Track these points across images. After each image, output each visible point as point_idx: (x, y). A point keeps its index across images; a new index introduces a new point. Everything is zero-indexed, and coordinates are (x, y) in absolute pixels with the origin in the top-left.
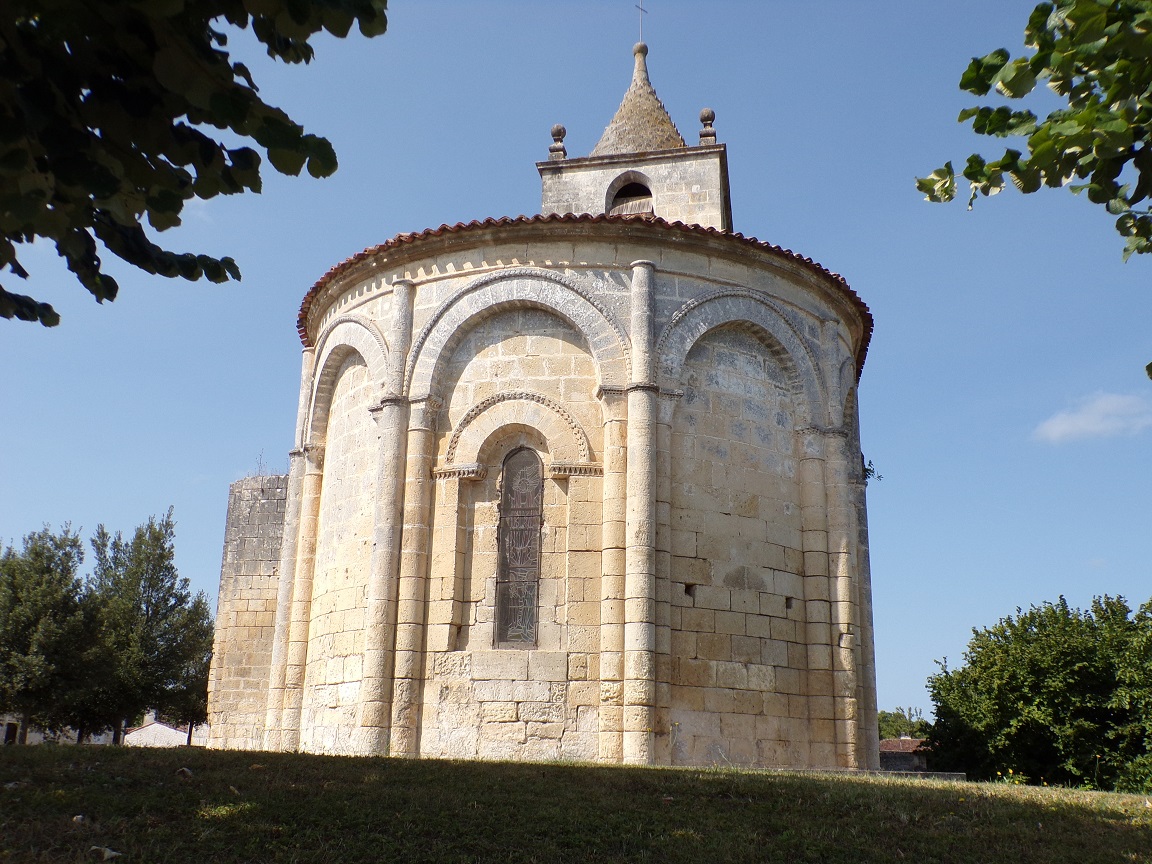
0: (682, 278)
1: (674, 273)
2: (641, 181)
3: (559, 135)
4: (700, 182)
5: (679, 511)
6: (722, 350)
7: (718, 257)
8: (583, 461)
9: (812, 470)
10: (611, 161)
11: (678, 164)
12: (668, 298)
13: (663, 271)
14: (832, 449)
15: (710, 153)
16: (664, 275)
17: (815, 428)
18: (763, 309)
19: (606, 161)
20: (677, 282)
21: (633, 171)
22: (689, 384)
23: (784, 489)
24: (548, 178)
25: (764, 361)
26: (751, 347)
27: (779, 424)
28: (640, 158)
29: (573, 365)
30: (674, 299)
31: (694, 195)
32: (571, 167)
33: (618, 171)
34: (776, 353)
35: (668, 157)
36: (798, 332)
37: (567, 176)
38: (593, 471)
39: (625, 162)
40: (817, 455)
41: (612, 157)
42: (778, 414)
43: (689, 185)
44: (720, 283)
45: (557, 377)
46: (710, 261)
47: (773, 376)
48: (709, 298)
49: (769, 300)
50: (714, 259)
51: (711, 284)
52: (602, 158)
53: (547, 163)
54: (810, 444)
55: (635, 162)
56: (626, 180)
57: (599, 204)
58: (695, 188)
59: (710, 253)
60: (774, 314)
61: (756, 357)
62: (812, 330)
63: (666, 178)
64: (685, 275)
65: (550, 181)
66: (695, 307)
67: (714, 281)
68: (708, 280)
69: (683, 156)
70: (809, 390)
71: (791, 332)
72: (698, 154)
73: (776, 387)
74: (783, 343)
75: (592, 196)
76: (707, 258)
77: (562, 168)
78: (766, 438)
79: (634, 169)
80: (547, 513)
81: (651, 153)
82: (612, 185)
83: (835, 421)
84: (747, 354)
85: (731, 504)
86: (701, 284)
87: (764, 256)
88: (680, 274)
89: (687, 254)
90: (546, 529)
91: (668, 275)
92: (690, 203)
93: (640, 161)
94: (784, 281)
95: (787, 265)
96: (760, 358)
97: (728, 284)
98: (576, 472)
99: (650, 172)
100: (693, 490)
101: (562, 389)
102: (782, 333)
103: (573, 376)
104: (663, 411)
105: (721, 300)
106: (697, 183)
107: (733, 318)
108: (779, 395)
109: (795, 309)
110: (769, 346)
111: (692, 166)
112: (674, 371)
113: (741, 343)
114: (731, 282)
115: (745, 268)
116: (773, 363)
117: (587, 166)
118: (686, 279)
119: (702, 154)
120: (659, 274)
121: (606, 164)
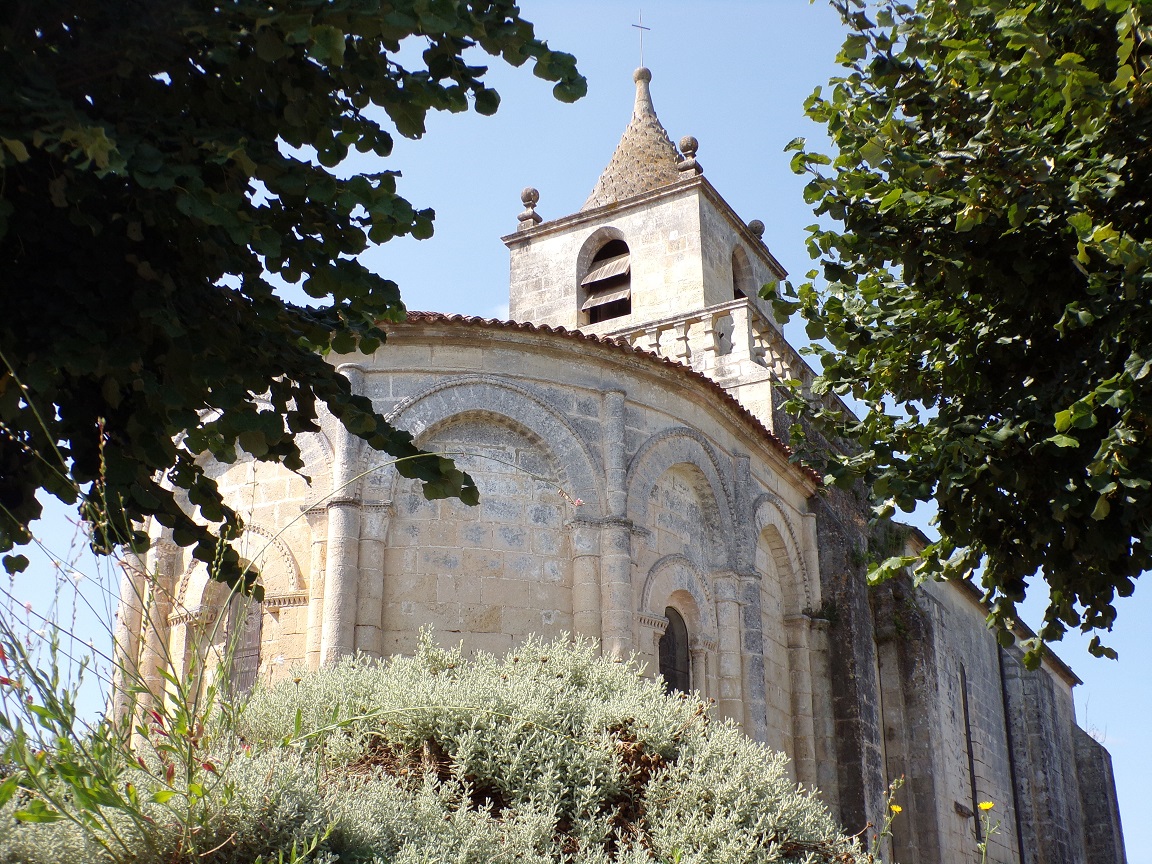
0: (397, 375)
1: (387, 372)
2: (617, 237)
3: (531, 199)
4: (678, 226)
5: (395, 633)
6: (456, 447)
7: (443, 344)
8: (291, 590)
9: (583, 570)
10: (580, 220)
11: (654, 209)
12: (380, 400)
13: (374, 372)
14: (606, 542)
15: (687, 189)
16: (377, 376)
17: (581, 520)
18: (503, 394)
19: (574, 221)
20: (391, 380)
21: (606, 228)
22: (413, 491)
23: (542, 596)
24: (516, 254)
25: (517, 452)
26: (497, 438)
27: (537, 521)
28: (611, 211)
29: (287, 488)
30: (388, 399)
31: (671, 243)
32: (540, 235)
33: (589, 231)
34: (533, 440)
35: (642, 204)
36: (556, 413)
37: (536, 247)
38: (302, 600)
39: (596, 218)
40: (588, 551)
41: (580, 216)
42: (536, 510)
43: (666, 232)
44: (443, 373)
45: (273, 503)
46: (432, 351)
47: (529, 466)
48: (428, 392)
49: (509, 383)
50: (437, 348)
51: (433, 377)
52: (569, 219)
53: (513, 236)
54: (579, 539)
55: (607, 216)
56: (601, 240)
57: (570, 272)
58: (674, 235)
59: (431, 342)
60: (519, 397)
61: (504, 449)
62: (585, 407)
63: (640, 229)
64: (400, 371)
65: (518, 256)
66: (411, 405)
67: (437, 372)
68: (428, 372)
69: (658, 198)
70: (575, 477)
71: (545, 414)
72: (674, 194)
73: (534, 478)
74: (533, 428)
75: (562, 266)
76: (428, 348)
77: (529, 238)
78: (515, 539)
79: (605, 225)
80: (265, 652)
81: (622, 203)
82: (584, 248)
83: (613, 508)
84: (491, 447)
85: (461, 620)
86: (421, 378)
87: (498, 334)
88: (395, 371)
89: (405, 347)
90: (263, 669)
91: (381, 375)
92: (668, 254)
93: (612, 213)
94: (537, 357)
95: (533, 339)
96: (511, 449)
97: (454, 373)
98: (285, 603)
99: (625, 225)
100: (413, 608)
101: (276, 515)
102: (532, 416)
103: (287, 500)
104: (369, 525)
105: (445, 393)
106: (674, 228)
107: (459, 410)
108: (539, 487)
109: (554, 387)
110: (523, 433)
111: (668, 209)
112: (382, 480)
113: (483, 436)
114: (457, 370)
115: (479, 351)
116: (529, 452)
117: (556, 231)
118: (402, 375)
119: (678, 192)
120: (370, 376)
121: (577, 224)
